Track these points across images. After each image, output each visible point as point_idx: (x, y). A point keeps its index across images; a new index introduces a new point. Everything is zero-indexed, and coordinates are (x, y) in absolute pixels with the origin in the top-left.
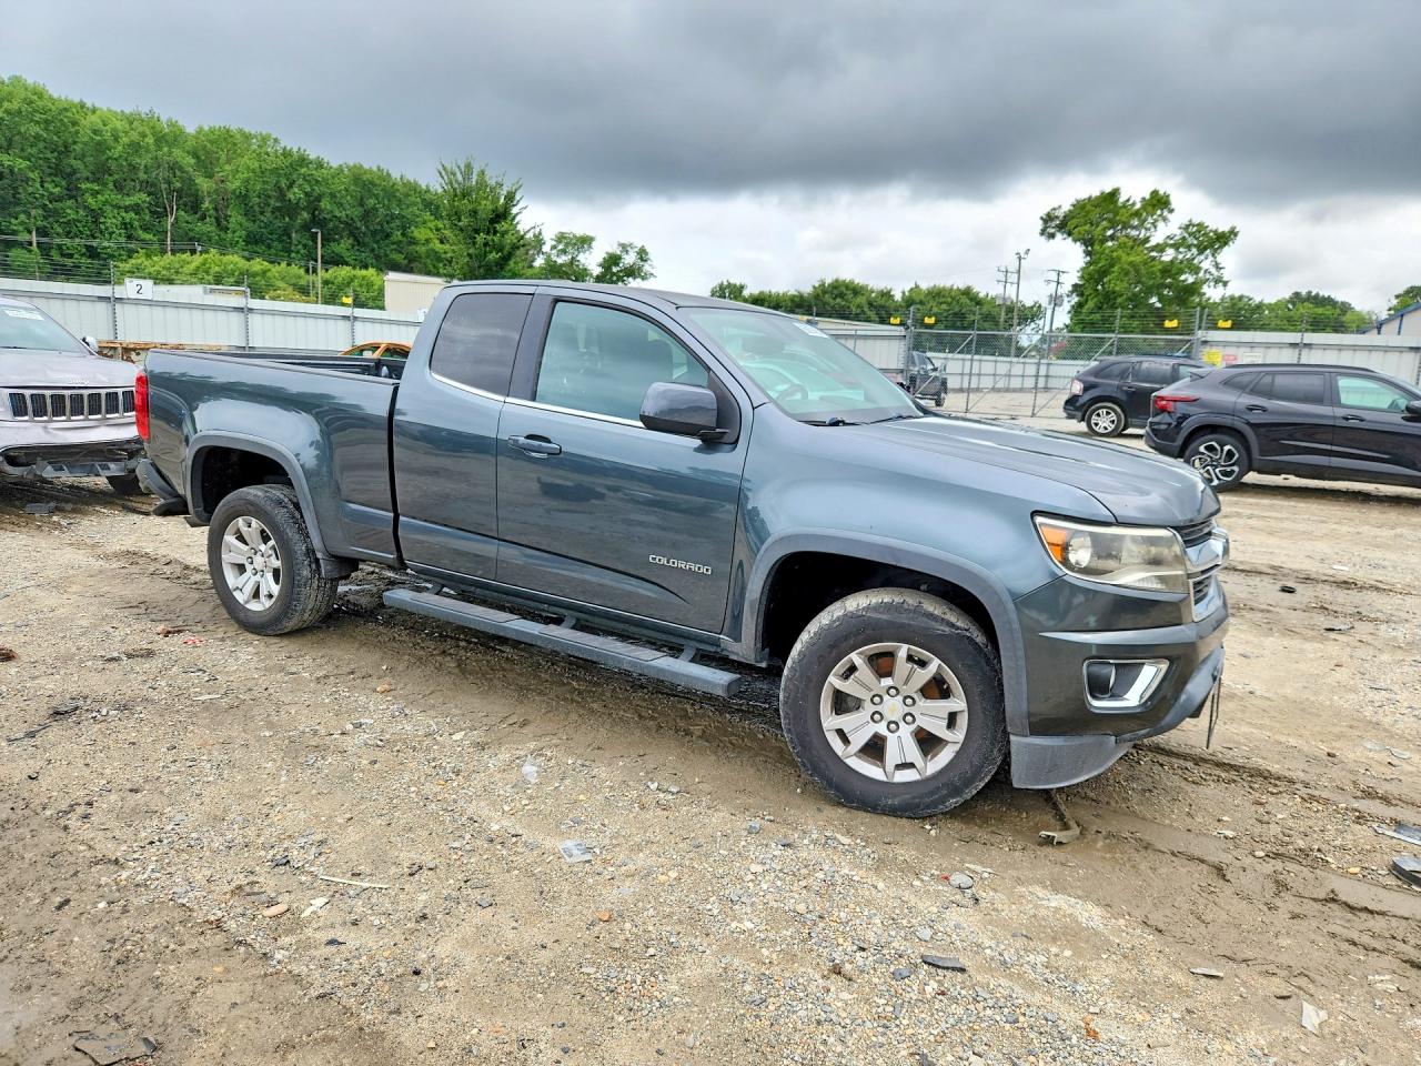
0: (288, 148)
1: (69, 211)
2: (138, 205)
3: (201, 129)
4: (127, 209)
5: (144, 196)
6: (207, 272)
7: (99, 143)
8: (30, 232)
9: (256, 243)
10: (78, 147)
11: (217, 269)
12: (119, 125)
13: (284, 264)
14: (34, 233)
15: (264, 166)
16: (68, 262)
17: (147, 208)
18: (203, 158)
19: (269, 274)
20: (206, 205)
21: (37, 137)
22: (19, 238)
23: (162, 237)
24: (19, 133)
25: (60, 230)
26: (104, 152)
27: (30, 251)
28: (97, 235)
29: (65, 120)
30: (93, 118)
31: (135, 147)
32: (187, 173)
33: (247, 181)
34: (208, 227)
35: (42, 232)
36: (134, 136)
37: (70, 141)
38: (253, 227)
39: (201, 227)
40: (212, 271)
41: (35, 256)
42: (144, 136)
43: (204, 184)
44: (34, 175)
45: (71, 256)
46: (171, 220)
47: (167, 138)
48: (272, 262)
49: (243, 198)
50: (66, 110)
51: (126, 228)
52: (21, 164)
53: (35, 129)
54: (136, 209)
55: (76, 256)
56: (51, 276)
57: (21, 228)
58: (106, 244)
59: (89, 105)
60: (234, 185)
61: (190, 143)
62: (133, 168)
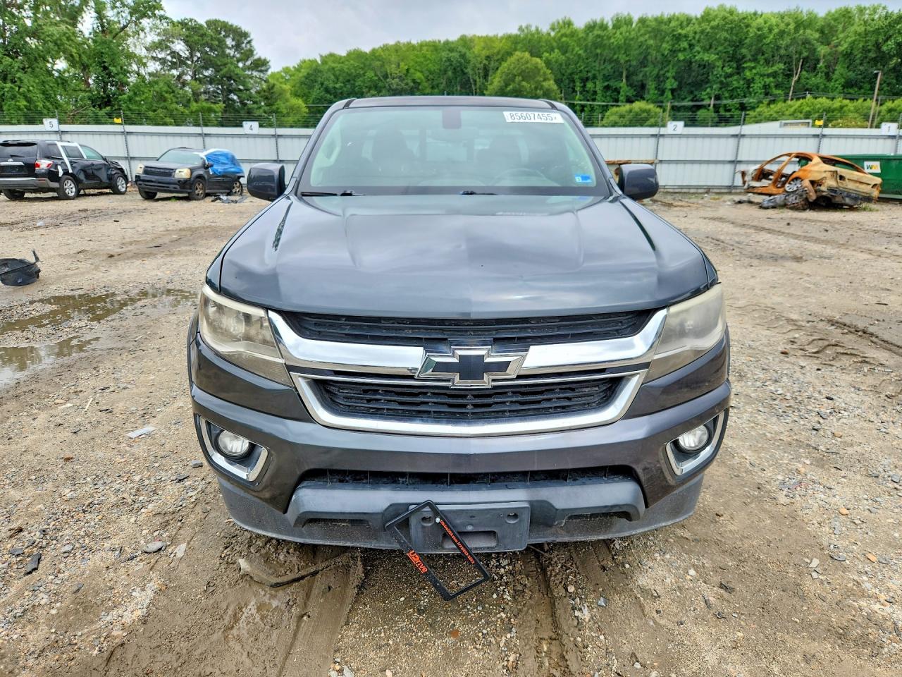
0: (890, 12)
1: (734, 82)
2: (776, 72)
3: (829, 12)
4: (768, 76)
5: (782, 66)
6: (801, 113)
7: (760, 36)
8: (711, 98)
9: (852, 86)
10: (747, 41)
11: (808, 109)
12: (774, 21)
13: (861, 100)
14: (713, 99)
15: (868, 28)
16: (728, 114)
17: (782, 73)
18: (826, 32)
19: (845, 109)
20: (821, 64)
21: (726, 39)
22: (704, 103)
23: (787, 91)
24: (716, 39)
25: (727, 95)
26: (761, 41)
27: (708, 110)
28: (748, 95)
29: (742, 25)
30: (760, 21)
31: (782, 34)
32: (813, 45)
33: (853, 42)
34: (817, 80)
35: (718, 98)
36: (782, 26)
37: (743, 38)
38: (851, 75)
39: (814, 80)
40: (804, 111)
41: (710, 114)
42: (788, 24)
43: (823, 50)
44: (720, 63)
45: (729, 110)
46: (795, 78)
47: (804, 23)
48: (851, 99)
49: (848, 55)
50: (744, 19)
51: (765, 88)
52: (714, 57)
53: (725, 34)
54: (774, 75)
55: (733, 110)
56: (716, 124)
57: (706, 97)
58: (751, 100)
59: (759, 12)
60: (844, 47)
61: (820, 23)
62: (778, 48)
